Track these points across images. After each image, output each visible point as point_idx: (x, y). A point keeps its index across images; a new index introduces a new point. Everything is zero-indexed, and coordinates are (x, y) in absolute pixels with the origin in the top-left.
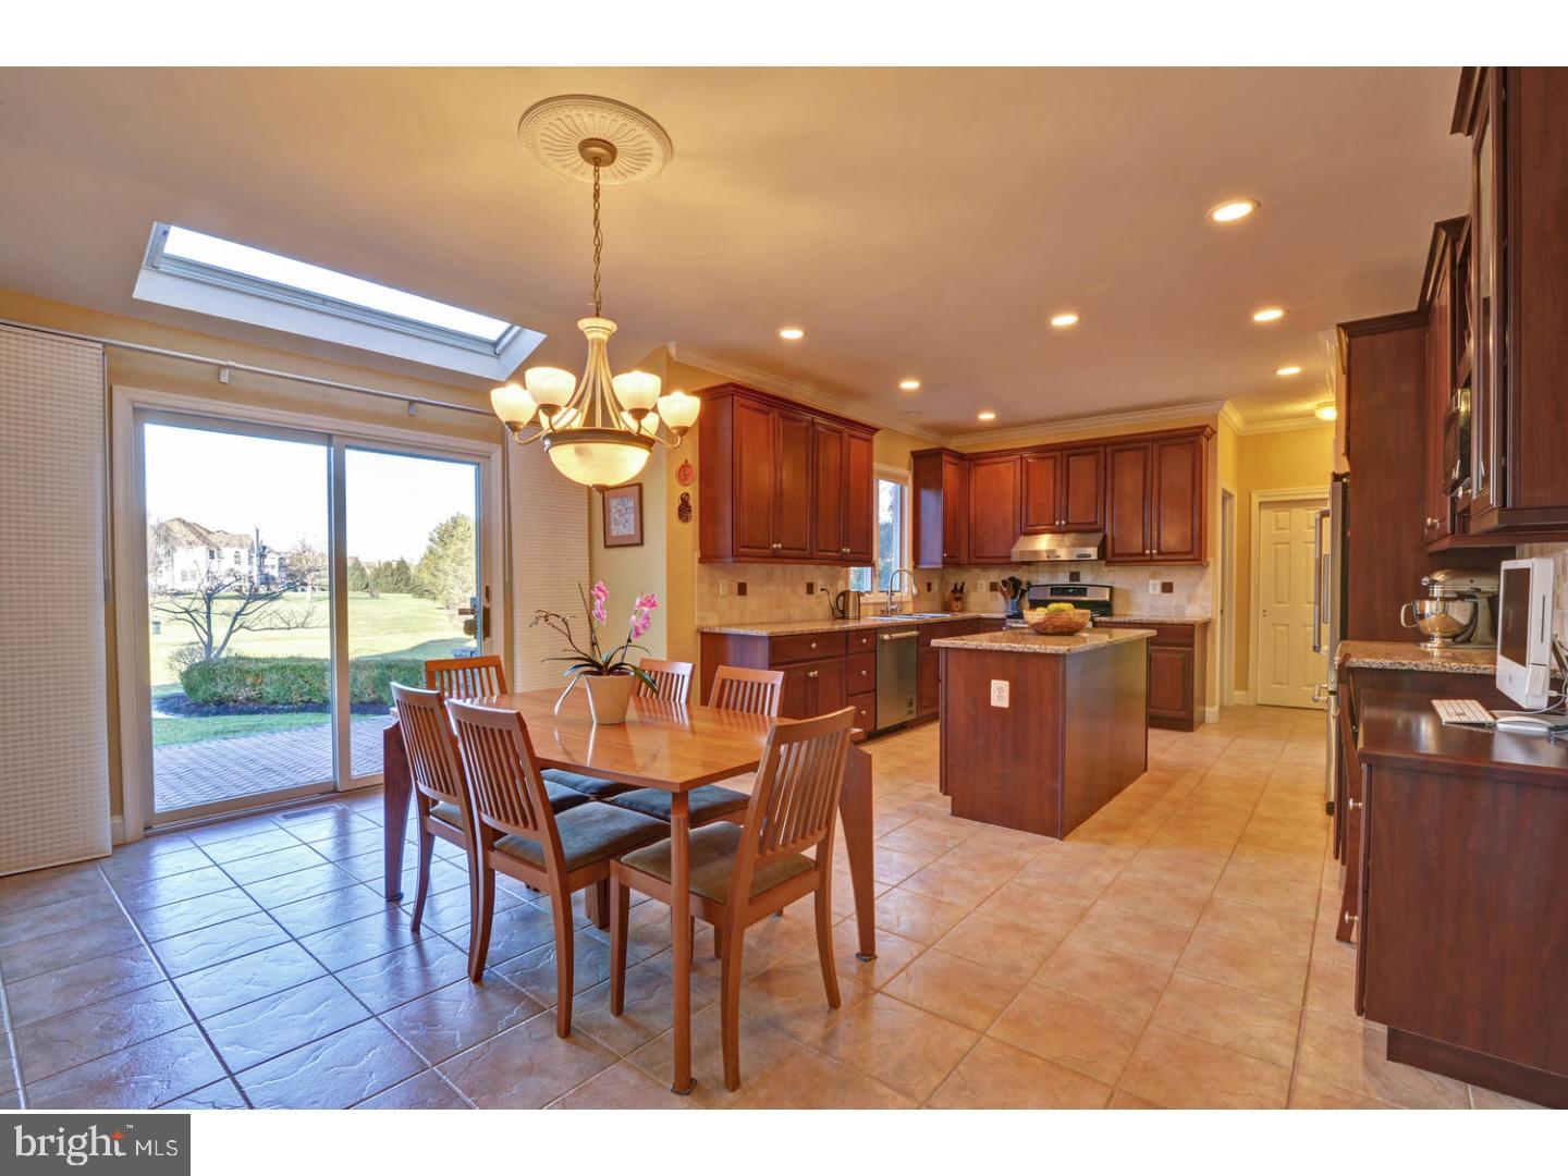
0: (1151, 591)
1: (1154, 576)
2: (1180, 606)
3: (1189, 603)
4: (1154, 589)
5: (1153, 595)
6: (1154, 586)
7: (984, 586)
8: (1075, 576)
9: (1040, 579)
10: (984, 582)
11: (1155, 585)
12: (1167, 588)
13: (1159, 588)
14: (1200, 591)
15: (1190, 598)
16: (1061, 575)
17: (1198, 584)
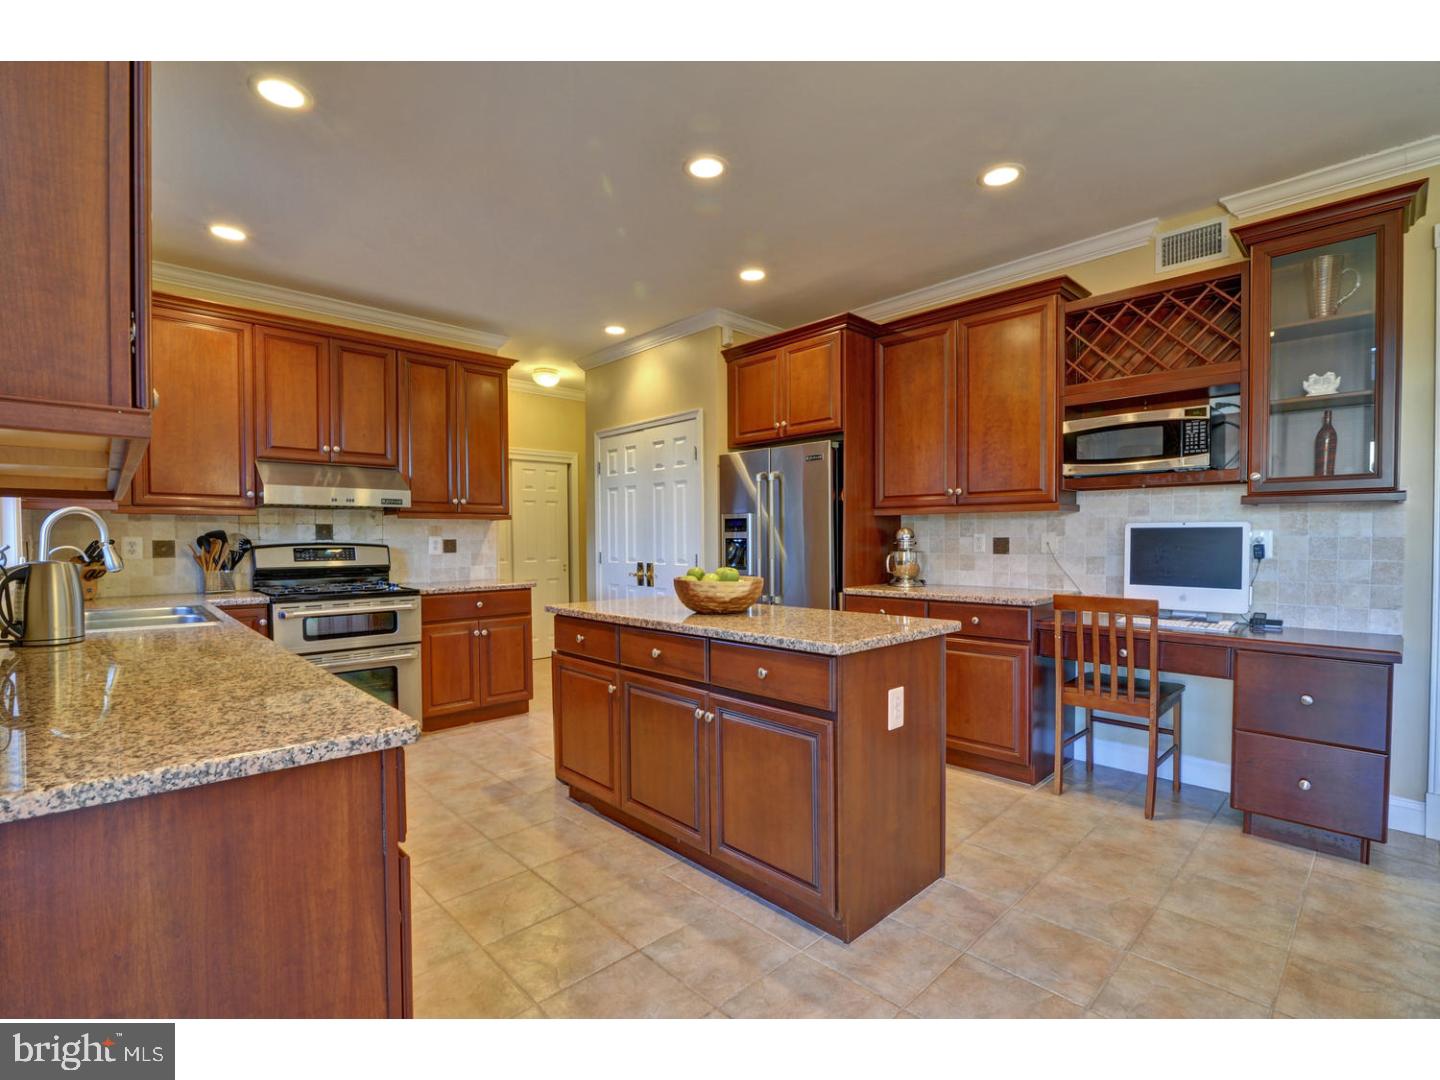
0: (431, 550)
1: (435, 532)
2: (464, 568)
3: (473, 564)
4: (435, 548)
5: (433, 556)
6: (435, 546)
7: (139, 549)
8: (324, 530)
9: (263, 535)
10: (139, 541)
11: (436, 542)
12: (450, 546)
13: (440, 546)
14: (485, 550)
15: (476, 558)
16: (301, 528)
17: (482, 541)
